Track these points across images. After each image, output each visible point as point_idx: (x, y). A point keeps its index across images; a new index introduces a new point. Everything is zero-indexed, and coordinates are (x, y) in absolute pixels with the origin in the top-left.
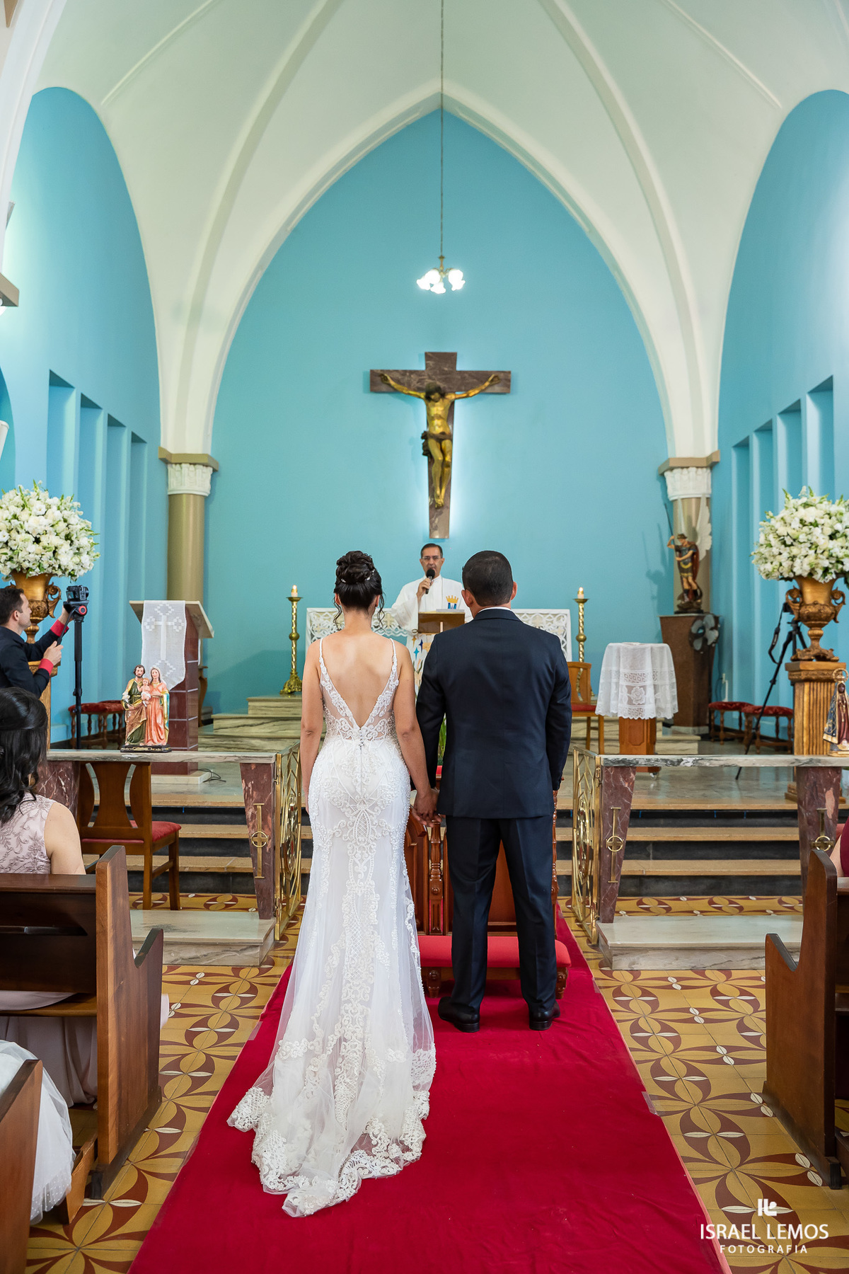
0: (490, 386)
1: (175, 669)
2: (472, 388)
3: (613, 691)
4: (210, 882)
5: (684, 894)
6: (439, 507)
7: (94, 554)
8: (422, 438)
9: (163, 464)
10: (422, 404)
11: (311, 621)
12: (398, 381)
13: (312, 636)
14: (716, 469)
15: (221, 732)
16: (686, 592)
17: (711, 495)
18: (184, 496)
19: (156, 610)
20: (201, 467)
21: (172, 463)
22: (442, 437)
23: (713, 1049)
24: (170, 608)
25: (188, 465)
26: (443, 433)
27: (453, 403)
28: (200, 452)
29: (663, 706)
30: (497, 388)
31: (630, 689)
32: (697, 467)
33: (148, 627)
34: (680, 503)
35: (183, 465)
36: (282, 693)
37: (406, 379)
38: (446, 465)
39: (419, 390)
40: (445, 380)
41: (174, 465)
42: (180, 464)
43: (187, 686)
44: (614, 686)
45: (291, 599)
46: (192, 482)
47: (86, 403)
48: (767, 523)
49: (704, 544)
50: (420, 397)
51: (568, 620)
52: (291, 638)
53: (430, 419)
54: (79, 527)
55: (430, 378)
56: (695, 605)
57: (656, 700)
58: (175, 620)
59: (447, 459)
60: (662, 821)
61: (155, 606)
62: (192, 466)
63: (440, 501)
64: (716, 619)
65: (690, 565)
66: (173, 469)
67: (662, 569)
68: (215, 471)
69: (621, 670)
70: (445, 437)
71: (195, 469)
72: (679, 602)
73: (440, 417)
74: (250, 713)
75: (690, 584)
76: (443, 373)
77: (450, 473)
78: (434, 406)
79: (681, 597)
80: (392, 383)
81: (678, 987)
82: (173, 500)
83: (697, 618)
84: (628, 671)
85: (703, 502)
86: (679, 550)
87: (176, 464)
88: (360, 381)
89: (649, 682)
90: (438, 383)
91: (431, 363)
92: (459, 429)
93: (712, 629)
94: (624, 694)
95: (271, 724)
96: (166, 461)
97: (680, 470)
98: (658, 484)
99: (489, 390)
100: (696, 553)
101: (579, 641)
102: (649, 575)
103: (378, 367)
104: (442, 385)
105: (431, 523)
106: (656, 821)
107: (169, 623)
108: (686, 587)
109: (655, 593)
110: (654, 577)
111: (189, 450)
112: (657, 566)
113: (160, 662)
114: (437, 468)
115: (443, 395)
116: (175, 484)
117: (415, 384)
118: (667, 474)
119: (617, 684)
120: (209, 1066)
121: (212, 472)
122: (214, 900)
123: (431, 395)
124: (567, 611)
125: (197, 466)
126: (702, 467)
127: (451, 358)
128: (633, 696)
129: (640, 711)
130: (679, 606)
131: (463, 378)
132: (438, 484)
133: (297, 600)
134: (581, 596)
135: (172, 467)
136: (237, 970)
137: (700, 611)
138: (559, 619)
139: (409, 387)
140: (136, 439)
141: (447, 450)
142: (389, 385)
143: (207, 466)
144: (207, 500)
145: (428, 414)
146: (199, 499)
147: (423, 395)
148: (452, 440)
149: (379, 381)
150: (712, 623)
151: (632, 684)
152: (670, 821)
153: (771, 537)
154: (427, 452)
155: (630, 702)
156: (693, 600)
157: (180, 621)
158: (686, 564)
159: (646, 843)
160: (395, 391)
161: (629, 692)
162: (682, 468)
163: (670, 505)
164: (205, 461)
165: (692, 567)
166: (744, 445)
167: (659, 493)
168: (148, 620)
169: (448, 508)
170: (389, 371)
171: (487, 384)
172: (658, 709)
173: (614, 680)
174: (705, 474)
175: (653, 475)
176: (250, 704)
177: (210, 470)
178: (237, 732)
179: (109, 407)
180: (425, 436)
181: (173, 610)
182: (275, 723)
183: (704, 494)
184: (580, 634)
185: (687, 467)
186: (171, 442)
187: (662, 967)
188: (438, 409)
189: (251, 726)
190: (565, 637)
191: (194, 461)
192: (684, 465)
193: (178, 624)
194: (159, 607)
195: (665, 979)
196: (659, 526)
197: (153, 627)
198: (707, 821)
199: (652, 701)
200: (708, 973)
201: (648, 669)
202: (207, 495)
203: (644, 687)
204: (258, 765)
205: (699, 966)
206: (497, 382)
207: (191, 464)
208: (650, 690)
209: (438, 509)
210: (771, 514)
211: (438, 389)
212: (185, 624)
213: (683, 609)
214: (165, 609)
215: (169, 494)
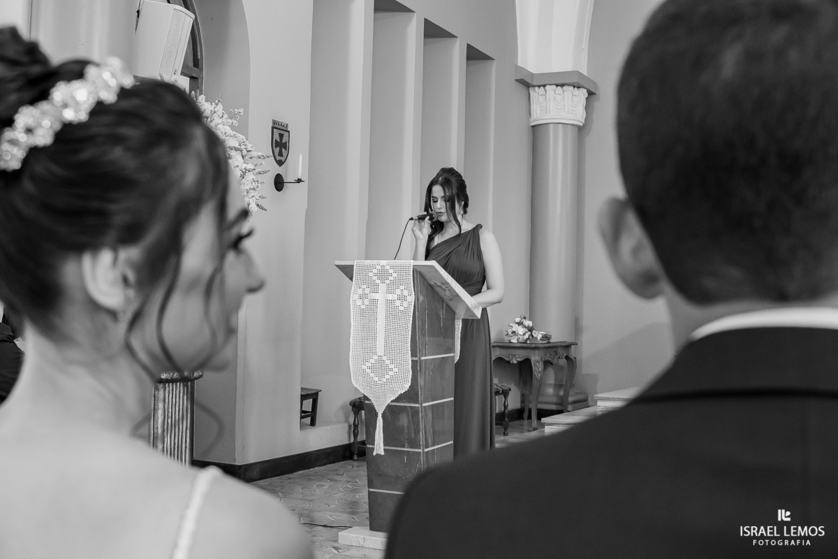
1: (396, 370)
9: (522, 88)
18: (550, 126)
19: (371, 274)
20: (572, 88)
21: (535, 86)
24: (391, 271)
25: (554, 87)
28: (570, 69)
33: (359, 302)
35: (548, 87)
41: (537, 88)
42: (544, 86)
43: (421, 397)
46: (561, 108)
58: (398, 292)
61: (370, 268)
62: (559, 87)
66: (536, 94)
68: (591, 94)
71: (563, 92)
82: (537, 132)
87: (539, 86)
96: (526, 84)
107: (390, 297)
111: (556, 68)
113: (375, 357)
116: (538, 112)
121: (587, 95)
125: (565, 88)
135: (534, 90)
140: (474, 55)
143: (578, 87)
144: (581, 130)
146: (570, 129)
157: (406, 293)
164: (574, 80)
168: (360, 291)
177: (583, 93)
181: (395, 275)
186: (531, 59)
191: (563, 82)
193: (402, 298)
194: (375, 271)
197: (366, 301)
202: (581, 125)
207: (557, 85)
212: (412, 299)
214: (383, 275)
215: (532, 124)
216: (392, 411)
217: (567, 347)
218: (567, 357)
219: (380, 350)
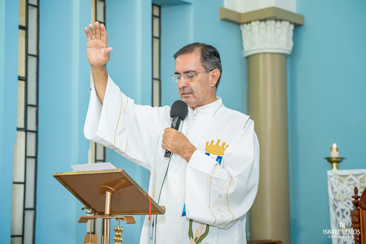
9: (234, 26)
20: (273, 22)
21: (243, 24)
25: (258, 23)
35: (253, 23)
41: (245, 26)
42: (250, 22)
45: (330, 160)
46: (265, 40)
62: (263, 23)
66: (245, 29)
71: (267, 25)
82: (249, 62)
87: (247, 23)
96: (235, 22)
116: (248, 45)
121: (292, 27)
125: (268, 22)
133: (339, 161)
143: (280, 21)
177: (287, 26)
202: (289, 53)
207: (261, 21)
215: (246, 55)
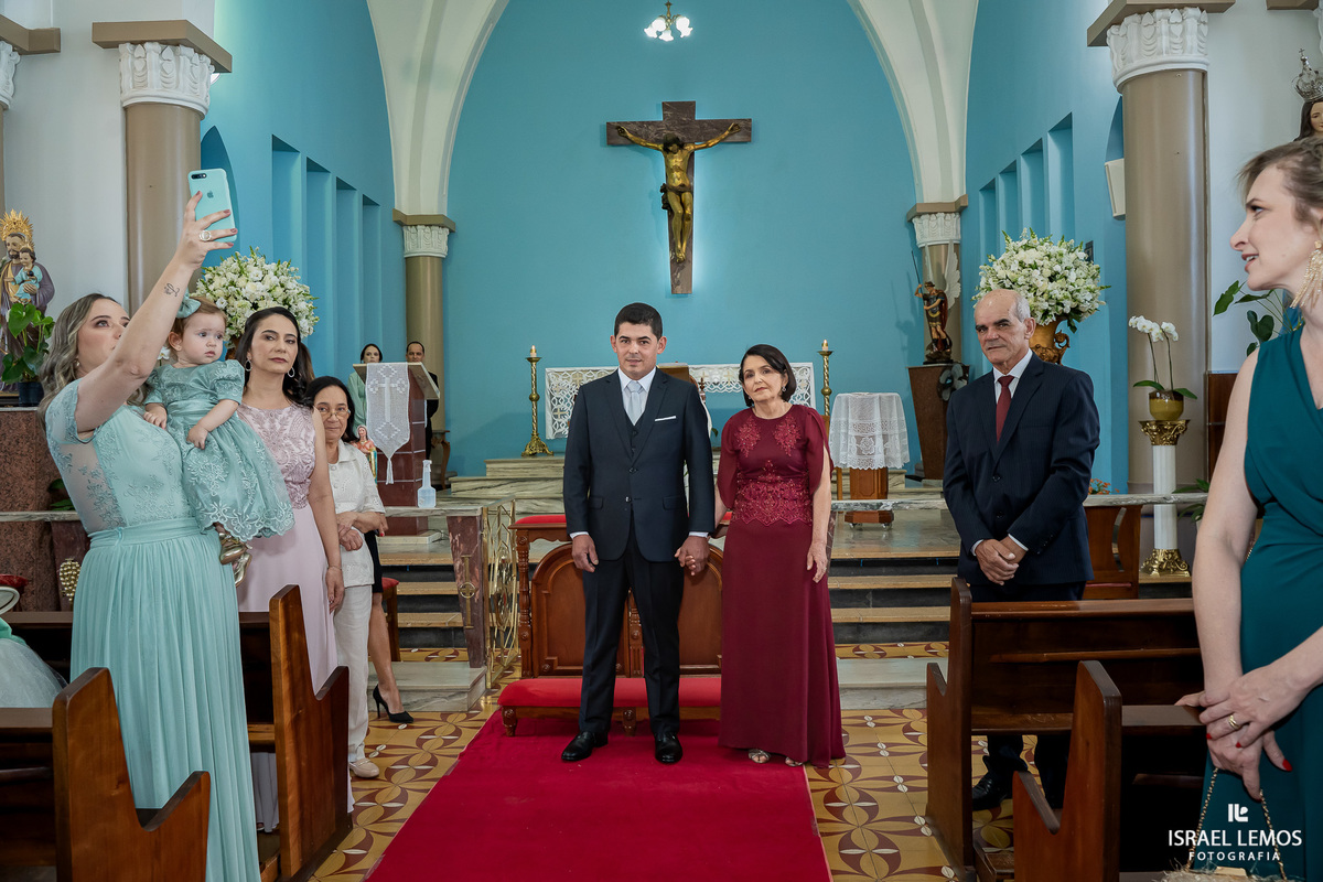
0: (729, 135)
1: (399, 430)
2: (711, 138)
3: (842, 442)
4: (432, 638)
5: (901, 641)
6: (680, 262)
7: (313, 318)
8: (661, 191)
9: (397, 226)
10: (661, 155)
11: (550, 382)
12: (635, 134)
13: (552, 396)
14: (964, 213)
15: (459, 495)
16: (935, 341)
17: (961, 241)
18: (421, 260)
19: (379, 372)
20: (436, 228)
21: (406, 225)
22: (682, 189)
23: (891, 779)
25: (424, 227)
26: (683, 185)
27: (692, 154)
28: (436, 212)
29: (893, 456)
30: (737, 137)
31: (859, 439)
32: (945, 213)
33: (371, 390)
34: (927, 249)
35: (419, 227)
36: (524, 455)
37: (644, 130)
38: (687, 218)
39: (657, 141)
40: (683, 131)
41: (409, 227)
42: (415, 225)
43: (413, 448)
44: (842, 437)
45: (530, 360)
46: (430, 243)
47: (312, 167)
48: (988, 267)
49: (953, 292)
50: (658, 149)
51: (811, 373)
52: (531, 399)
53: (669, 171)
54: (297, 291)
55: (668, 129)
56: (944, 355)
57: (885, 450)
58: (399, 382)
59: (688, 211)
60: (884, 570)
62: (428, 227)
63: (681, 255)
64: (966, 369)
65: (938, 313)
66: (409, 232)
67: (912, 319)
68: (451, 231)
69: (850, 420)
70: (684, 190)
71: (431, 231)
72: (929, 352)
73: (678, 169)
74: (489, 476)
75: (938, 334)
76: (682, 123)
77: (691, 226)
78: (673, 158)
79: (930, 347)
80: (630, 135)
81: (872, 725)
82: (410, 263)
83: (945, 368)
84: (857, 421)
85: (951, 249)
86: (926, 298)
87: (411, 225)
88: (597, 133)
89: (878, 432)
90: (676, 134)
91: (669, 113)
92: (699, 181)
93: (960, 379)
94: (853, 444)
95: (509, 486)
96: (402, 223)
97: (928, 216)
98: (907, 231)
99: (730, 139)
100: (944, 301)
101: (825, 394)
102: (898, 325)
103: (615, 119)
104: (680, 136)
105: (673, 278)
106: (878, 570)
107: (393, 385)
108: (935, 336)
109: (906, 344)
110: (904, 327)
111: (424, 211)
112: (907, 315)
114: (677, 221)
115: (681, 146)
116: (411, 247)
117: (653, 135)
118: (915, 221)
119: (846, 434)
120: (403, 798)
121: (448, 233)
122: (436, 654)
123: (670, 146)
124: (811, 364)
125: (433, 228)
126: (950, 213)
127: (689, 107)
128: (862, 446)
129: (870, 461)
130: (927, 356)
131: (702, 128)
132: (679, 238)
133: (537, 360)
134: (825, 349)
135: (407, 229)
136: (445, 715)
137: (952, 361)
138: (802, 372)
139: (647, 139)
140: (367, 202)
141: (687, 202)
142: (627, 137)
143: (444, 227)
144: (443, 262)
145: (667, 166)
146: (436, 261)
147: (660, 147)
148: (692, 193)
149: (617, 135)
150: (961, 373)
151: (861, 435)
152: (892, 570)
153: (991, 281)
154: (667, 206)
155: (859, 452)
156: (941, 351)
157: (403, 383)
158: (934, 313)
159: (865, 592)
160: (633, 143)
161: (858, 442)
162: (930, 214)
163: (919, 252)
164: (441, 222)
165: (940, 315)
166: (990, 188)
167: (908, 240)
169: (691, 262)
170: (626, 123)
171: (727, 133)
172: (887, 460)
173: (843, 431)
174: (953, 220)
175: (902, 221)
176: (488, 466)
177: (446, 232)
178: (474, 494)
179: (336, 170)
180: (664, 189)
181: (396, 372)
182: (513, 484)
183: (951, 240)
184: (825, 387)
185: (935, 213)
186: (405, 204)
187: (860, 707)
188: (677, 160)
189: (489, 488)
190: (809, 391)
191: (430, 222)
192: (932, 210)
193: (401, 386)
194: (382, 370)
195: (862, 718)
196: (908, 274)
197: (377, 389)
198: (930, 569)
199: (881, 450)
200: (905, 712)
201: (877, 419)
202: (445, 257)
203: (873, 437)
204: (464, 518)
205: (898, 705)
206: (737, 131)
207: (426, 225)
208: (879, 441)
209: (680, 264)
210: (993, 257)
211: (676, 140)
212: (408, 386)
213: (931, 359)
214: (388, 372)
215: (406, 256)
216: (395, 458)
217: (443, 434)
218: (443, 443)
219: (388, 419)
